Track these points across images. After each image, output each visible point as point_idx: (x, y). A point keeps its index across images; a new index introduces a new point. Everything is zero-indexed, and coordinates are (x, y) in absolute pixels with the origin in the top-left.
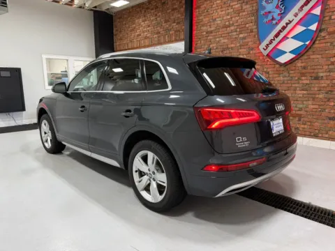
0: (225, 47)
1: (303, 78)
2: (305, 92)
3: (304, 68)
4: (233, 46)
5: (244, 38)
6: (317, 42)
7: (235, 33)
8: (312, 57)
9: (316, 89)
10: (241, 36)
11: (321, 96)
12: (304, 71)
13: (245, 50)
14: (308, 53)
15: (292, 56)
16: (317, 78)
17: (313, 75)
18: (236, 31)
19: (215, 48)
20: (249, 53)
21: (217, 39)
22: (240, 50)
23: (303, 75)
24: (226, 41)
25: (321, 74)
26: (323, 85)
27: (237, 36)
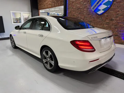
0: (78, 8)
1: (107, 20)
2: (107, 25)
3: (107, 16)
4: (81, 7)
5: (86, 4)
6: (112, 6)
7: (82, 2)
8: (110, 12)
9: (111, 24)
10: (85, 3)
11: (113, 27)
12: (107, 17)
13: (86, 9)
14: (109, 10)
15: (103, 11)
16: (112, 20)
17: (110, 19)
18: (83, 2)
19: (75, 8)
20: (87, 10)
21: (76, 5)
22: (84, 9)
23: (107, 19)
24: (79, 5)
25: (113, 19)
26: (114, 23)
27: (83, 4)
